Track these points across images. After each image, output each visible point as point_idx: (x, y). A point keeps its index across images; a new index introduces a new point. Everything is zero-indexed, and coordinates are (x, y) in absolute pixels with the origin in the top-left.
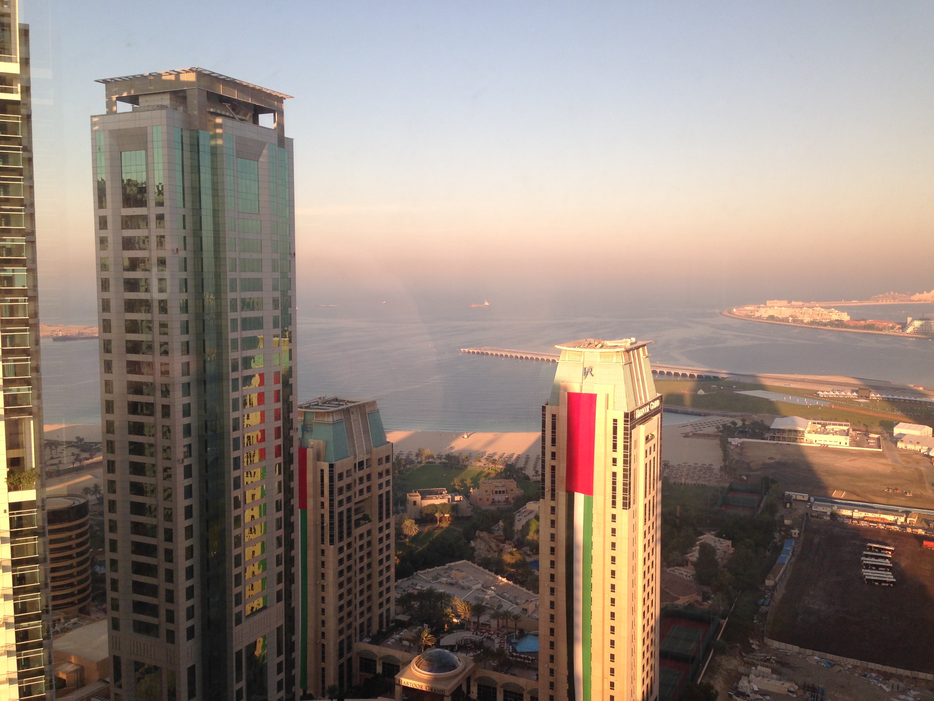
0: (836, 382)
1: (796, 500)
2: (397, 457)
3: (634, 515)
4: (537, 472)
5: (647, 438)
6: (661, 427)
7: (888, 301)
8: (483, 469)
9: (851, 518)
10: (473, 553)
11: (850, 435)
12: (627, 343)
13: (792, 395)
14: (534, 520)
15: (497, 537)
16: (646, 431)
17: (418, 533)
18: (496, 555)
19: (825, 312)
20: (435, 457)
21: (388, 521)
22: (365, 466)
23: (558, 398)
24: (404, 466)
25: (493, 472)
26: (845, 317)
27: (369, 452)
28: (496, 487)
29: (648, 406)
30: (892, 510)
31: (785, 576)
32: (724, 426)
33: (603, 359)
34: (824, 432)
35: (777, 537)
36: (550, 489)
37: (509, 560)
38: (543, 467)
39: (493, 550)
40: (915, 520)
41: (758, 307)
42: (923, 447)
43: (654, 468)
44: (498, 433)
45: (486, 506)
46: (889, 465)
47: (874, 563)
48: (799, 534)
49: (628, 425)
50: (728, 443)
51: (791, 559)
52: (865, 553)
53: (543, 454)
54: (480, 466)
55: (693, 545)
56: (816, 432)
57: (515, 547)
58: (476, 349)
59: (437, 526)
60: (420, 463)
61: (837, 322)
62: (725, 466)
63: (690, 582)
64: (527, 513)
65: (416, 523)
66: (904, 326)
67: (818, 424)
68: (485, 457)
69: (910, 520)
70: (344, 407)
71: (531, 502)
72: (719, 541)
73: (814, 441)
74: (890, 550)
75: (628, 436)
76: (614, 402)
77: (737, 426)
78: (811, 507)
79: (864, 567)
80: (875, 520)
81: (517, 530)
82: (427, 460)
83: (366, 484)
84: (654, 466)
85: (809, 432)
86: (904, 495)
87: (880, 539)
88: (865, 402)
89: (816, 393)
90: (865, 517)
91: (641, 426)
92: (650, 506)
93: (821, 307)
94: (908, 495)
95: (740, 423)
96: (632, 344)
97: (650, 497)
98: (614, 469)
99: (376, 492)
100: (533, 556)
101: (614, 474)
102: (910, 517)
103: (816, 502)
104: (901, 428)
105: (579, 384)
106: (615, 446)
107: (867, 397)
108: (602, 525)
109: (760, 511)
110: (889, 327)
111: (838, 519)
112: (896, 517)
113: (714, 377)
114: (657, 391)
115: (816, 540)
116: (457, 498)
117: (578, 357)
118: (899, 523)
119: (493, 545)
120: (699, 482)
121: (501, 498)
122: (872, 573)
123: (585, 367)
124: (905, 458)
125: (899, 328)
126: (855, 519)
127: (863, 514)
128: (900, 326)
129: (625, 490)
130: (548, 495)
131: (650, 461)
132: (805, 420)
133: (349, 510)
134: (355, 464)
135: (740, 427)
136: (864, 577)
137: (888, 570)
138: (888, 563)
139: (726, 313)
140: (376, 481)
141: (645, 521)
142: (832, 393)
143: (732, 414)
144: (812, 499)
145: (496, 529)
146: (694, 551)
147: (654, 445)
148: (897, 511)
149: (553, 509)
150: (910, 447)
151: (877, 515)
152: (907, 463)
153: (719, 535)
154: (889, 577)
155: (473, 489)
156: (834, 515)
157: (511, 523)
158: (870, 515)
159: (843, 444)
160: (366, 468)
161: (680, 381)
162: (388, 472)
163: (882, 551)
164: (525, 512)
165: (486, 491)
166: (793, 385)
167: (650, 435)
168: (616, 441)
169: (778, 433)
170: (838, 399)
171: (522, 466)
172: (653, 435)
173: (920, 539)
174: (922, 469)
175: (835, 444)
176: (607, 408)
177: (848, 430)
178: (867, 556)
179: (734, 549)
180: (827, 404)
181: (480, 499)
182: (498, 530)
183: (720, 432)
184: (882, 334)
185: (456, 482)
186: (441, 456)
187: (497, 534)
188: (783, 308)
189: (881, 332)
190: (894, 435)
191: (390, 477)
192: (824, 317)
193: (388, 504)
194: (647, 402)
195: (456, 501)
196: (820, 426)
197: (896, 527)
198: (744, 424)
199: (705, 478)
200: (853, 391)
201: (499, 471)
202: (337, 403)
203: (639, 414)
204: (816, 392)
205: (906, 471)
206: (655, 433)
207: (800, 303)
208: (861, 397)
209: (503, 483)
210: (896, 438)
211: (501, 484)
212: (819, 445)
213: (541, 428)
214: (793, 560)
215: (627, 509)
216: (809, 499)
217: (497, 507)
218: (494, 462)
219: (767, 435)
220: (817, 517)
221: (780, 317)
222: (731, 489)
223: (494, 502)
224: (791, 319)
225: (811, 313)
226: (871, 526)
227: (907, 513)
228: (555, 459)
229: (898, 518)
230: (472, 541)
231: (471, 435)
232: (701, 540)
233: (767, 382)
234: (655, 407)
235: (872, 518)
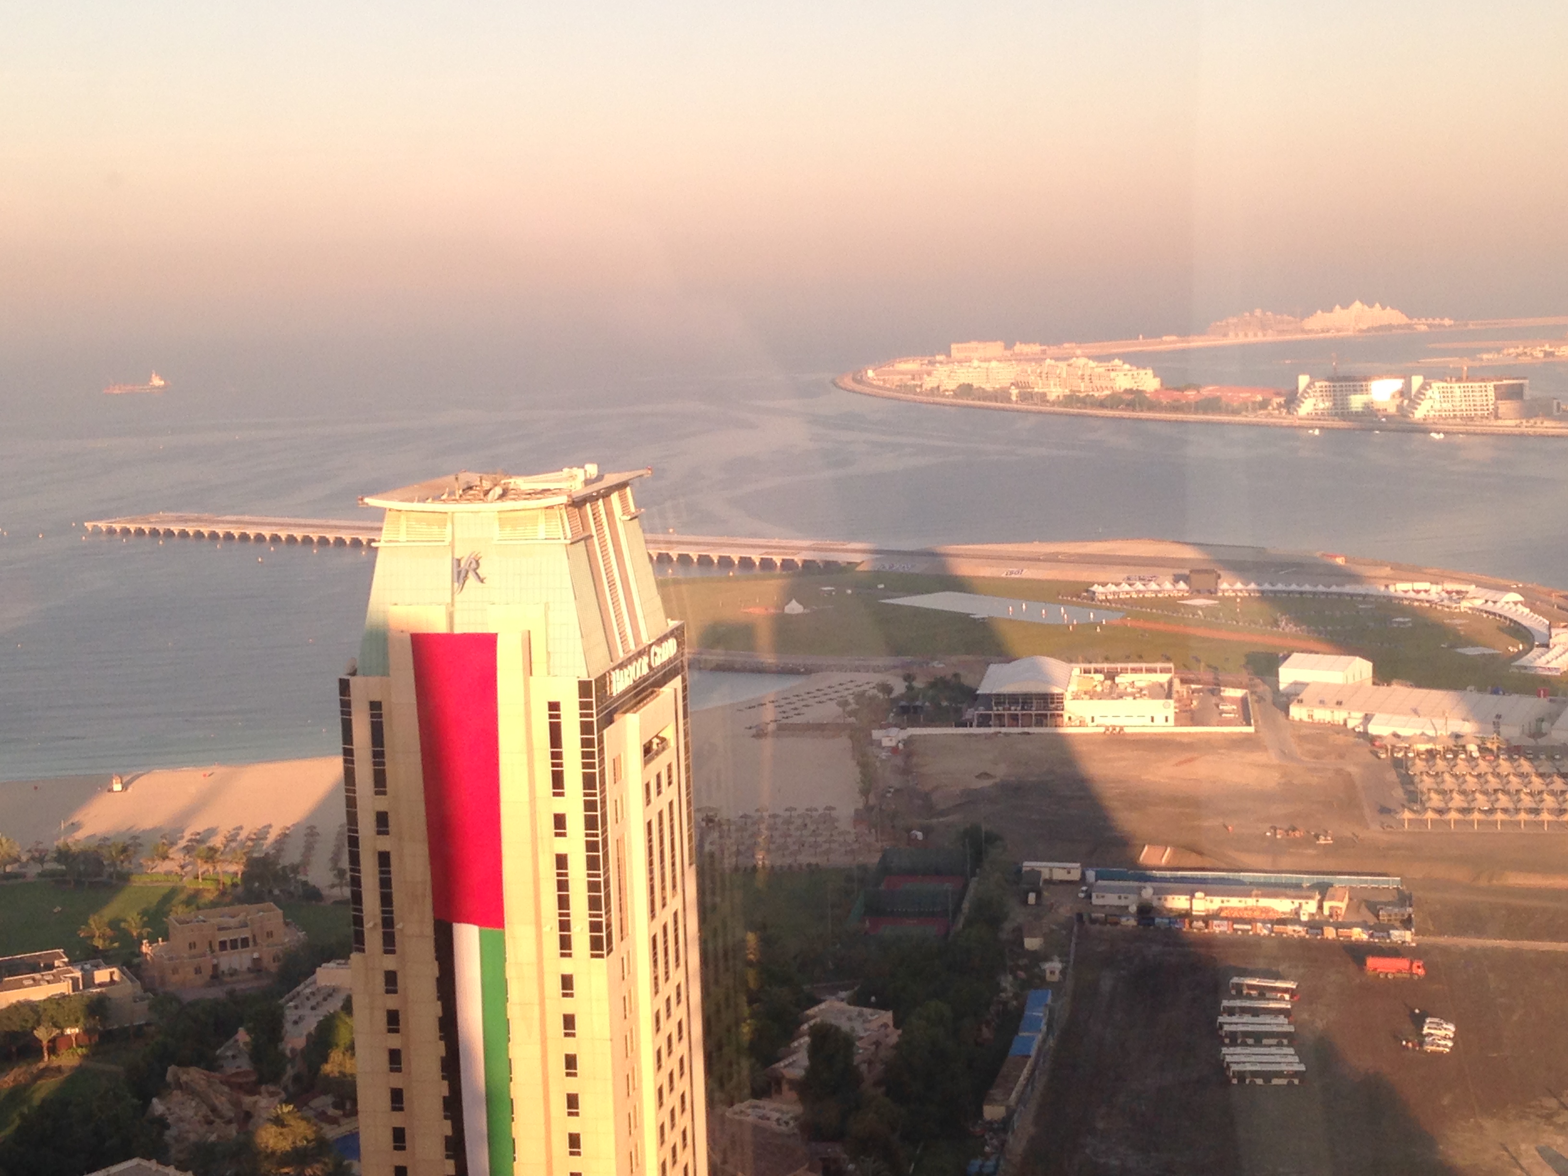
0: (1133, 558)
1: (1050, 882)
3: (625, 972)
4: (341, 873)
5: (647, 750)
6: (686, 716)
7: (1251, 334)
8: (177, 879)
9: (1187, 915)
10: (161, 1134)
11: (1175, 696)
12: (574, 480)
13: (1027, 599)
14: (342, 1015)
15: (233, 1080)
16: (643, 729)
18: (233, 1130)
19: (1099, 369)
20: (24, 858)
23: (385, 655)
25: (210, 886)
26: (1149, 382)
28: (221, 929)
29: (645, 659)
30: (1286, 885)
31: (1032, 1090)
32: (860, 697)
33: (508, 530)
34: (1111, 693)
35: (1008, 986)
36: (380, 921)
37: (271, 1143)
38: (355, 859)
39: (221, 1117)
40: (1343, 905)
41: (931, 363)
42: (1354, 714)
43: (672, 833)
44: (217, 770)
45: (192, 991)
46: (1273, 767)
47: (1250, 1028)
48: (1063, 972)
49: (591, 715)
50: (872, 742)
51: (1044, 1041)
52: (1225, 1003)
53: (352, 819)
54: (168, 873)
55: (790, 1033)
56: (1092, 695)
57: (287, 1102)
58: (132, 521)
59: (42, 1065)
61: (1131, 397)
62: (869, 808)
63: (789, 1136)
64: (319, 998)
66: (1292, 400)
67: (1096, 671)
68: (182, 843)
69: (1331, 908)
71: (332, 965)
72: (860, 1015)
73: (1089, 720)
74: (1286, 990)
75: (593, 748)
76: (548, 653)
77: (893, 696)
78: (1089, 896)
79: (1227, 1041)
80: (1246, 915)
81: (293, 1050)
84: (672, 827)
85: (1076, 697)
86: (1312, 841)
87: (1261, 964)
88: (1208, 607)
89: (1087, 591)
90: (1221, 909)
91: (629, 716)
92: (666, 942)
93: (1089, 358)
94: (1322, 841)
95: (899, 687)
96: (587, 482)
97: (664, 916)
98: (561, 846)
100: (344, 1121)
101: (561, 861)
102: (1332, 899)
103: (1100, 882)
104: (1296, 667)
105: (443, 608)
106: (558, 780)
107: (1211, 593)
108: (537, 1008)
109: (961, 921)
110: (1254, 403)
111: (1158, 920)
112: (1297, 902)
113: (828, 564)
114: (669, 615)
115: (1106, 984)
116: (102, 975)
117: (435, 529)
118: (1304, 918)
119: (222, 1102)
120: (800, 858)
121: (238, 960)
122: (1248, 1055)
123: (457, 556)
124: (1310, 746)
125: (1280, 405)
126: (1198, 918)
127: (1215, 903)
128: (1282, 400)
129: (594, 904)
130: (373, 938)
131: (660, 814)
132: (1064, 665)
135: (902, 697)
136: (1228, 1067)
137: (1285, 1042)
138: (1281, 1024)
139: (848, 382)
141: (656, 985)
142: (1127, 588)
143: (879, 662)
144: (1091, 875)
145: (229, 1053)
146: (794, 1052)
147: (669, 767)
148: (1298, 886)
149: (391, 978)
150: (1322, 715)
151: (1250, 902)
152: (1315, 758)
153: (860, 1000)
154: (1288, 1060)
155: (151, 943)
156: (1146, 912)
157: (273, 1033)
158: (1234, 902)
159: (1160, 720)
161: (737, 579)
163: (1268, 995)
164: (313, 994)
165: (192, 946)
166: (1029, 573)
167: (656, 741)
168: (560, 765)
169: (997, 704)
170: (1141, 602)
171: (296, 860)
172: (663, 740)
173: (1358, 953)
174: (1352, 769)
175: (1141, 722)
176: (529, 670)
177: (1170, 683)
178: (1231, 1012)
179: (900, 1032)
180: (1115, 618)
181: (175, 972)
182: (234, 1057)
183: (851, 714)
184: (1240, 424)
185: (96, 928)
186: (41, 852)
187: (230, 1068)
188: (994, 364)
189: (1237, 419)
190: (1281, 687)
192: (1097, 383)
194: (641, 647)
195: (100, 985)
196: (1100, 677)
197: (1298, 928)
198: (910, 688)
199: (816, 845)
200: (1177, 579)
201: (228, 882)
203: (620, 683)
204: (1086, 587)
205: (1315, 780)
206: (669, 733)
207: (1036, 348)
208: (1197, 592)
209: (241, 917)
210: (1287, 696)
211: (237, 919)
212: (1102, 730)
213: (339, 745)
214: (1051, 1042)
215: (601, 956)
216: (1083, 874)
217: (227, 988)
218: (211, 855)
219: (970, 713)
220: (1105, 922)
221: (988, 387)
222: (885, 869)
223: (216, 976)
224: (1014, 391)
225: (1064, 375)
226: (1236, 930)
227: (1323, 890)
228: (387, 833)
229: (1300, 905)
230: (155, 1101)
231: (130, 782)
232: (814, 1017)
233: (965, 569)
234: (665, 658)
235: (1239, 910)
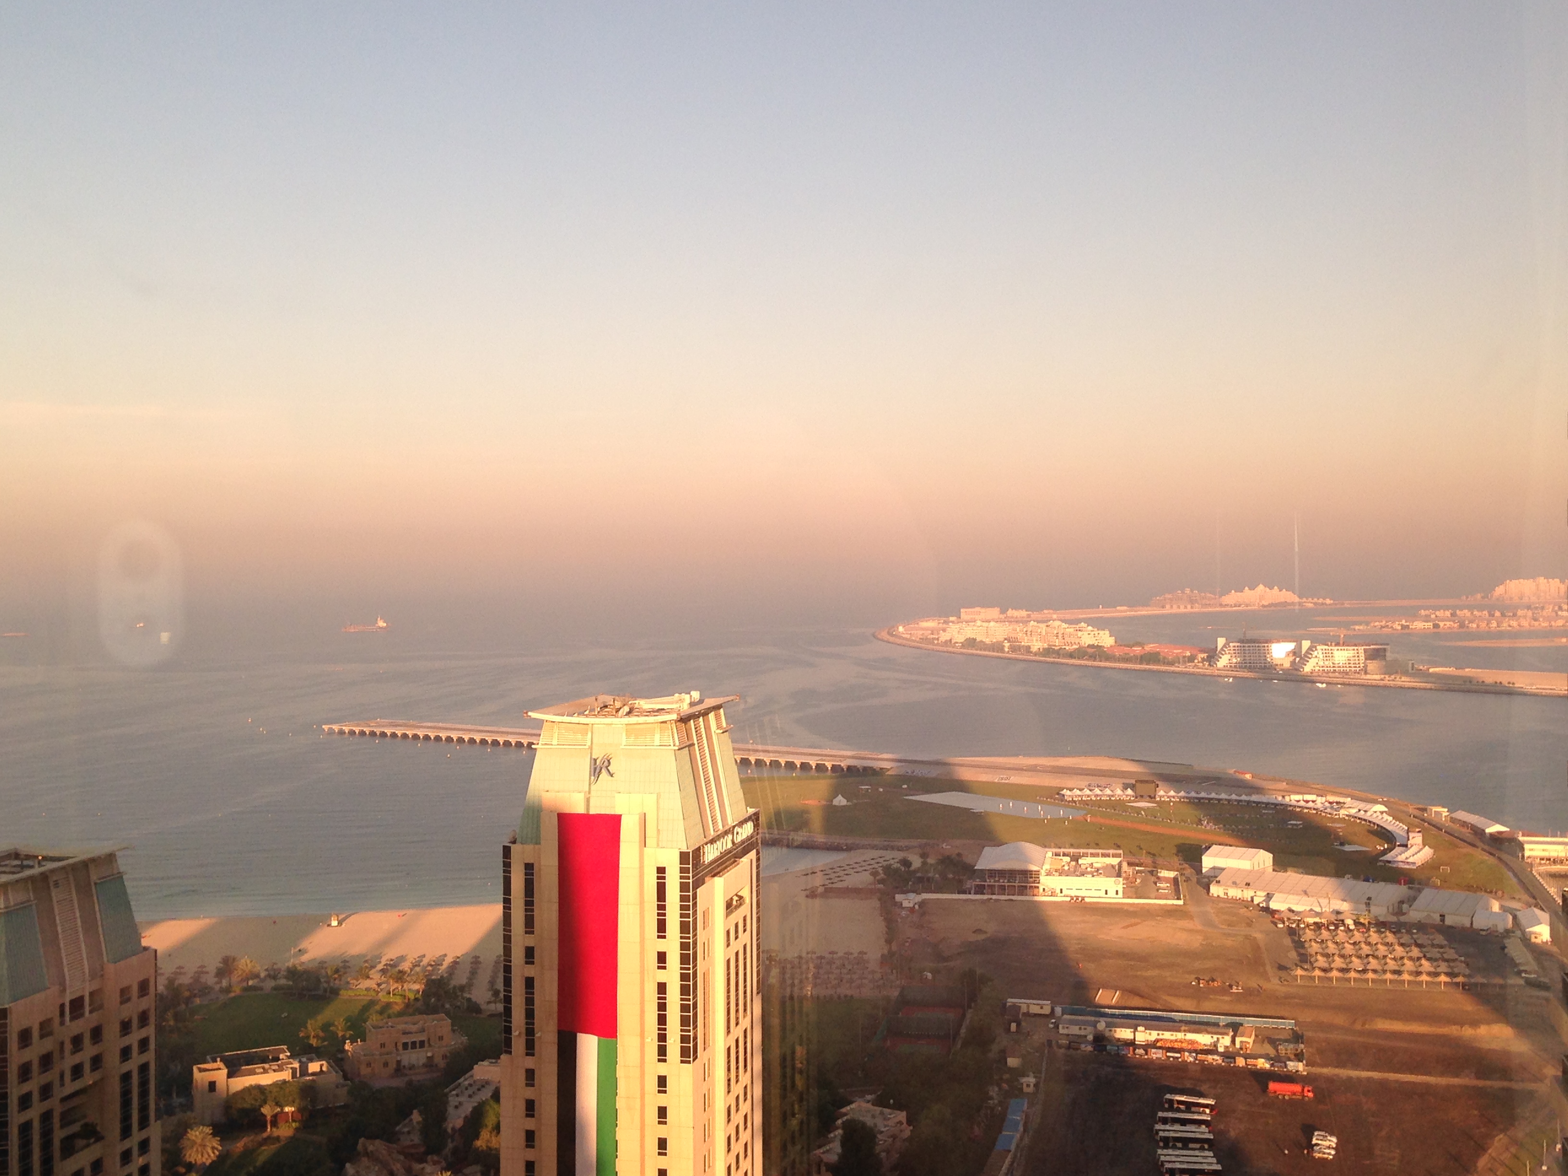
0: (1095, 770)
1: (1027, 1014)
2: (171, 981)
3: (706, 1074)
4: (496, 993)
5: (729, 905)
6: (760, 880)
7: (1182, 607)
8: (374, 994)
9: (1132, 1043)
11: (1124, 875)
12: (682, 702)
13: (1013, 799)
14: (492, 1102)
15: (407, 1150)
16: (726, 890)
17: (218, 1157)
19: (1070, 630)
20: (263, 975)
21: (144, 1135)
22: (87, 1009)
23: (538, 828)
24: (188, 1000)
25: (398, 999)
26: (1106, 640)
27: (97, 973)
28: (404, 1033)
29: (730, 836)
30: (1207, 1024)
32: (887, 869)
33: (632, 739)
34: (1075, 871)
35: (994, 1095)
36: (524, 1031)
38: (508, 982)
40: (1250, 1040)
41: (945, 622)
42: (1258, 893)
43: (745, 969)
44: (410, 912)
45: (383, 1080)
46: (1197, 931)
47: (1179, 1135)
48: (1036, 1085)
49: (688, 878)
50: (895, 904)
51: (1021, 1139)
52: (1160, 1114)
53: (507, 950)
54: (367, 989)
55: (828, 1126)
56: (1061, 872)
57: (447, 1169)
58: (358, 725)
59: (265, 1135)
60: (228, 990)
61: (1092, 651)
62: (891, 954)
64: (475, 1088)
65: (214, 1134)
66: (1213, 656)
67: (1064, 855)
68: (380, 967)
69: (1241, 1042)
70: (36, 871)
71: (485, 1063)
72: (882, 1113)
73: (1058, 891)
74: (1206, 1106)
75: (688, 903)
76: (658, 831)
77: (912, 868)
78: (1057, 1027)
79: (1161, 1144)
80: (1176, 1045)
81: (453, 1129)
82: (245, 984)
83: (89, 1051)
84: (745, 964)
85: (1049, 874)
86: (1225, 990)
87: (1188, 1085)
88: (1148, 808)
89: (1058, 794)
90: (1157, 1041)
91: (716, 879)
92: (737, 1052)
93: (1063, 621)
94: (1234, 990)
95: (916, 862)
96: (692, 704)
97: (737, 1032)
98: (662, 976)
99: (114, 1066)
101: (662, 988)
102: (1242, 1035)
103: (1065, 1016)
104: (1216, 855)
105: (583, 795)
106: (662, 927)
107: (1152, 798)
108: (638, 1101)
109: (959, 1042)
110: (1184, 657)
111: (1108, 1047)
112: (1215, 1037)
113: (865, 769)
114: (748, 804)
116: (314, 1067)
117: (579, 736)
118: (1221, 1050)
119: (398, 1168)
120: (839, 990)
121: (416, 1058)
122: (1177, 1156)
123: (594, 757)
124: (1225, 916)
125: (1203, 660)
126: (1140, 1046)
127: (1153, 1035)
128: (1205, 655)
129: (685, 1021)
130: (518, 1044)
131: (737, 954)
132: (1039, 848)
133: (46, 1117)
134: (62, 1006)
135: (918, 870)
136: (1162, 1165)
137: (1206, 1146)
138: (1203, 1132)
139: (884, 635)
140: (113, 1041)
141: (729, 1085)
142: (1088, 792)
143: (903, 843)
144: (1058, 1010)
145: (406, 1130)
146: (831, 1141)
147: (745, 918)
148: (1216, 1025)
149: (530, 1075)
150: (1234, 893)
151: (1180, 1036)
152: (1229, 925)
153: (881, 1102)
154: (1208, 1161)
155: (352, 1043)
156: (1100, 1040)
157: (441, 1116)
158: (1167, 1035)
159: (1112, 893)
160: (91, 1012)
161: (799, 778)
162: (144, 1019)
163: (1193, 1109)
164: (470, 1085)
165: (383, 1045)
166: (1016, 779)
167: (735, 898)
168: (664, 915)
169: (990, 877)
170: (1099, 803)
171: (464, 981)
172: (741, 898)
173: (1262, 1078)
174: (1259, 936)
175: (1097, 894)
176: (644, 842)
177: (1120, 864)
178: (1165, 1121)
179: (912, 1128)
180: (1079, 815)
181: (369, 1065)
182: (409, 1133)
183: (880, 882)
184: (1173, 672)
185: (312, 1030)
186: (275, 970)
187: (405, 1141)
188: (992, 624)
189: (1172, 668)
190: (1204, 870)
191: (150, 1031)
192: (1067, 639)
193: (144, 1094)
194: (727, 828)
195: (312, 1075)
196: (1068, 859)
197: (1216, 1057)
198: (924, 864)
199: (851, 981)
200: (1125, 787)
201: (412, 996)
202: (18, 862)
203: (711, 854)
204: (1058, 791)
205: (1229, 942)
206: (745, 893)
207: (1023, 613)
208: (1139, 797)
209: (420, 1025)
210: (1208, 877)
211: (417, 1026)
212: (1068, 899)
213: (501, 897)
214: (1026, 1140)
215: (689, 1062)
216: (1053, 1010)
217: (406, 1079)
218: (400, 977)
219: (969, 884)
220: (1068, 1047)
221: (987, 641)
222: (904, 1002)
223: (399, 1069)
224: (1007, 644)
225: (1044, 633)
226: (1169, 1057)
227: (1235, 1028)
228: (533, 963)
229: (1218, 1039)
230: (348, 1165)
231: (344, 919)
232: (846, 1114)
233: (966, 775)
234: (744, 836)
235: (1171, 1041)
